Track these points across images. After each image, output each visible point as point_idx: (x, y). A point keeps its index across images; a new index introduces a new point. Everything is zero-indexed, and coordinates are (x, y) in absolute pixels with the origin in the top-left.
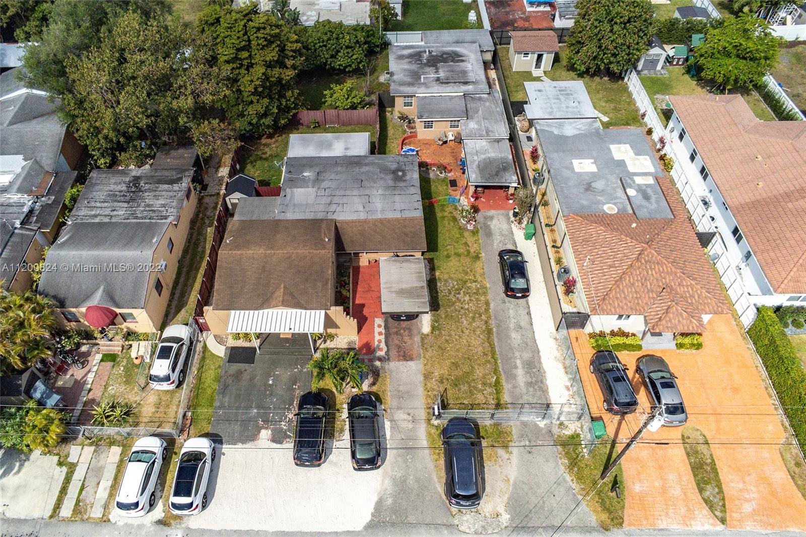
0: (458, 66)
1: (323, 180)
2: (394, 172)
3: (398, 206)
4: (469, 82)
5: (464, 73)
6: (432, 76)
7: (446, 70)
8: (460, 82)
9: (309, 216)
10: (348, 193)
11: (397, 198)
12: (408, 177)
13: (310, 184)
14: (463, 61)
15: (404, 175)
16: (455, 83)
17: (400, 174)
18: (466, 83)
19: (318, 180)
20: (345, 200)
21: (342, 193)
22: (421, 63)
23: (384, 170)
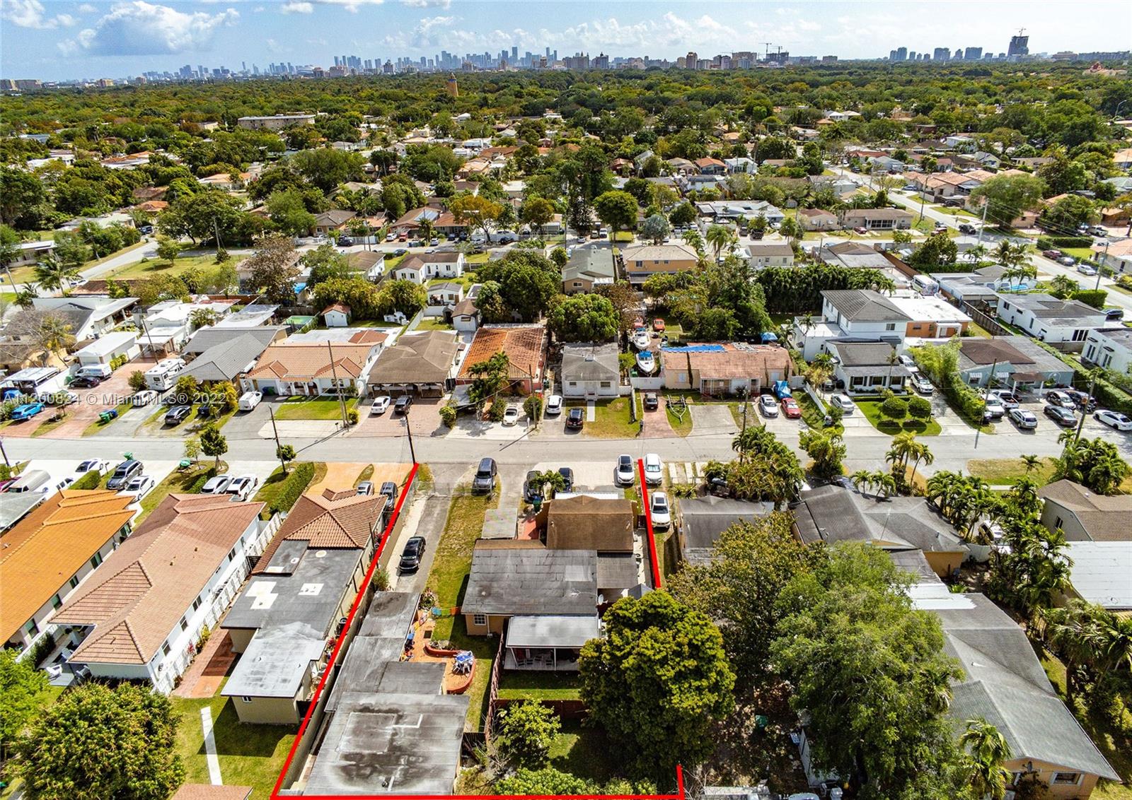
0: (358, 746)
1: (558, 588)
2: (489, 595)
3: (492, 561)
4: (361, 711)
5: (356, 732)
6: (403, 727)
7: (380, 739)
8: (373, 711)
9: (568, 552)
10: (535, 576)
11: (492, 569)
12: (477, 589)
13: (570, 584)
14: (347, 757)
15: (481, 591)
16: (379, 711)
17: (484, 593)
18: (366, 709)
19: (564, 588)
20: (539, 569)
21: (541, 576)
22: (410, 756)
23: (498, 597)
